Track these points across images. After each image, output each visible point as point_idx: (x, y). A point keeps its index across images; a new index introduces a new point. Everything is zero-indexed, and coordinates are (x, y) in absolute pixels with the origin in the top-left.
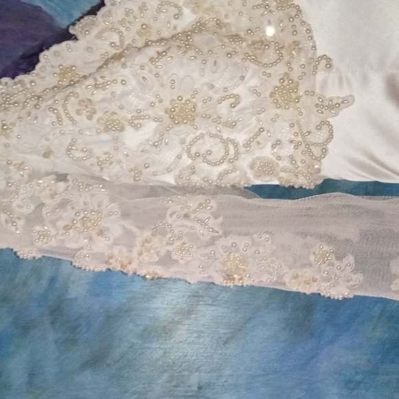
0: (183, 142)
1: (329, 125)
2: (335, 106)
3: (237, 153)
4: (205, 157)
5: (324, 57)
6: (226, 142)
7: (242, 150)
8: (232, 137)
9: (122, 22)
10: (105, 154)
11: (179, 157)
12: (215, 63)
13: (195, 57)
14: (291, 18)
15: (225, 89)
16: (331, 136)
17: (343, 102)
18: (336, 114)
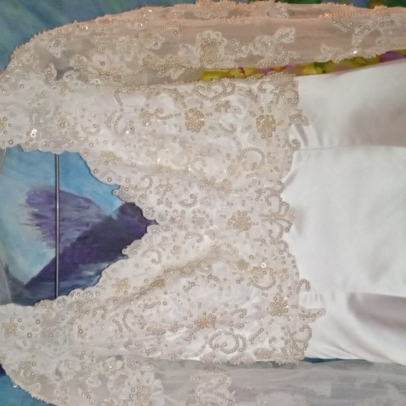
0: (206, 338)
1: (309, 328)
2: (312, 316)
3: (245, 345)
4: (222, 347)
5: (304, 281)
6: (236, 338)
7: (248, 343)
8: (241, 334)
9: (160, 245)
10: (151, 345)
11: (204, 347)
12: (229, 287)
13: (215, 285)
14: (281, 252)
15: (236, 306)
16: (310, 336)
17: (318, 313)
18: (314, 321)
